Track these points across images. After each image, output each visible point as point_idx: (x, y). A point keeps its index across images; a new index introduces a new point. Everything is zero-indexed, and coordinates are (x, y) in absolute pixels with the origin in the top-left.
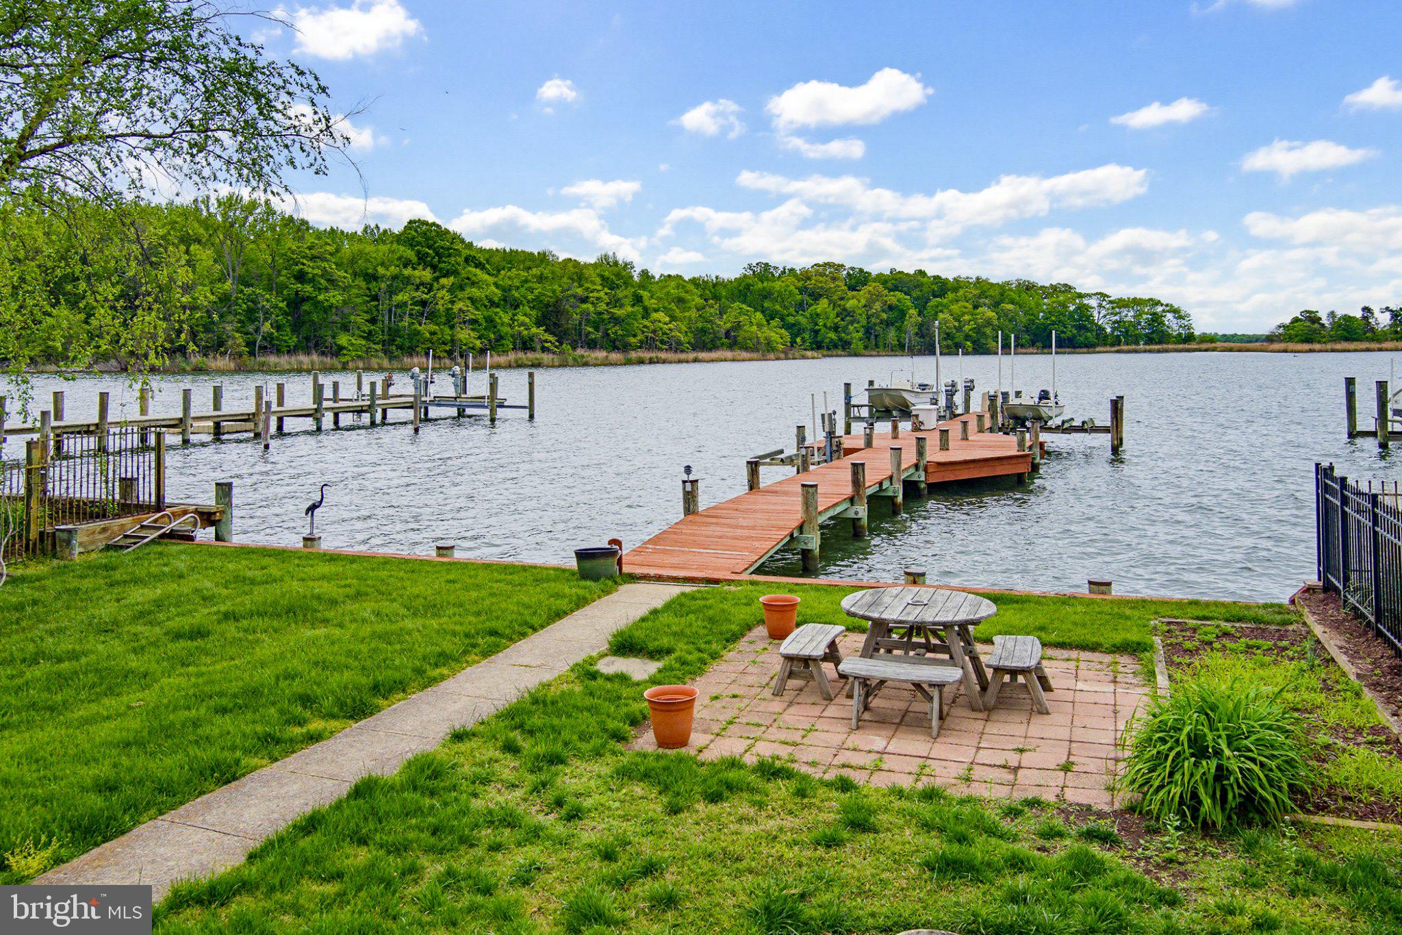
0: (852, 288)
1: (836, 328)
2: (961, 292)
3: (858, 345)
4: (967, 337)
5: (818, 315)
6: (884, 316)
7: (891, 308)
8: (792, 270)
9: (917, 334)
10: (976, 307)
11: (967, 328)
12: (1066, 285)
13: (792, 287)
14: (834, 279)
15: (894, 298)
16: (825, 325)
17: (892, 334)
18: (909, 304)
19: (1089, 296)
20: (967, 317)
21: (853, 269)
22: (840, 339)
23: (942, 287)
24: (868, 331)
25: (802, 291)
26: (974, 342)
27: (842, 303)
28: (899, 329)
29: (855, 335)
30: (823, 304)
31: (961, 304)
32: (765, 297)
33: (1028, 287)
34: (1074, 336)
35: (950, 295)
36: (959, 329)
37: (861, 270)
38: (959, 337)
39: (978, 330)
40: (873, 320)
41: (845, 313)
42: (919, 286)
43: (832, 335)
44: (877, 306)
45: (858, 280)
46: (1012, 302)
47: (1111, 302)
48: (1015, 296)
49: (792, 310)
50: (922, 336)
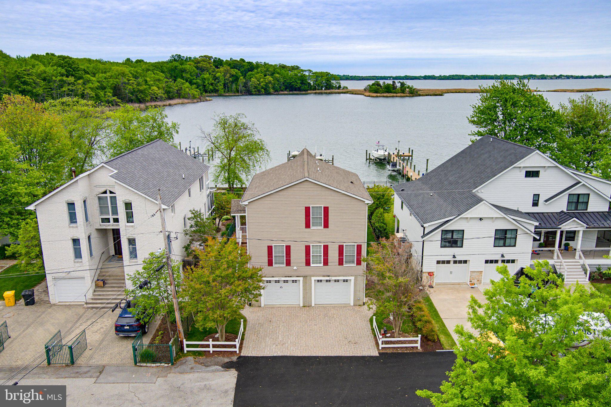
0: (217, 67)
1: (212, 84)
2: (259, 70)
3: (222, 91)
4: (262, 88)
5: (205, 79)
6: (231, 79)
7: (233, 76)
8: (190, 58)
9: (243, 86)
10: (265, 76)
11: (262, 84)
12: (297, 66)
13: (194, 68)
14: (209, 63)
15: (234, 71)
16: (208, 83)
17: (234, 86)
18: (240, 74)
19: (305, 71)
20: (262, 80)
21: (216, 58)
22: (215, 89)
23: (251, 67)
24: (225, 85)
25: (197, 68)
26: (264, 90)
27: (214, 73)
28: (236, 85)
29: (220, 87)
30: (206, 75)
31: (259, 74)
32: (183, 72)
33: (283, 67)
34: (301, 87)
35: (255, 70)
36: (259, 84)
37: (219, 59)
38: (259, 88)
39: (266, 85)
40: (227, 81)
41: (215, 78)
42: (243, 66)
43: (211, 87)
44: (228, 75)
45: (218, 63)
46: (278, 73)
47: (313, 73)
48: (279, 71)
49: (195, 77)
50: (246, 88)
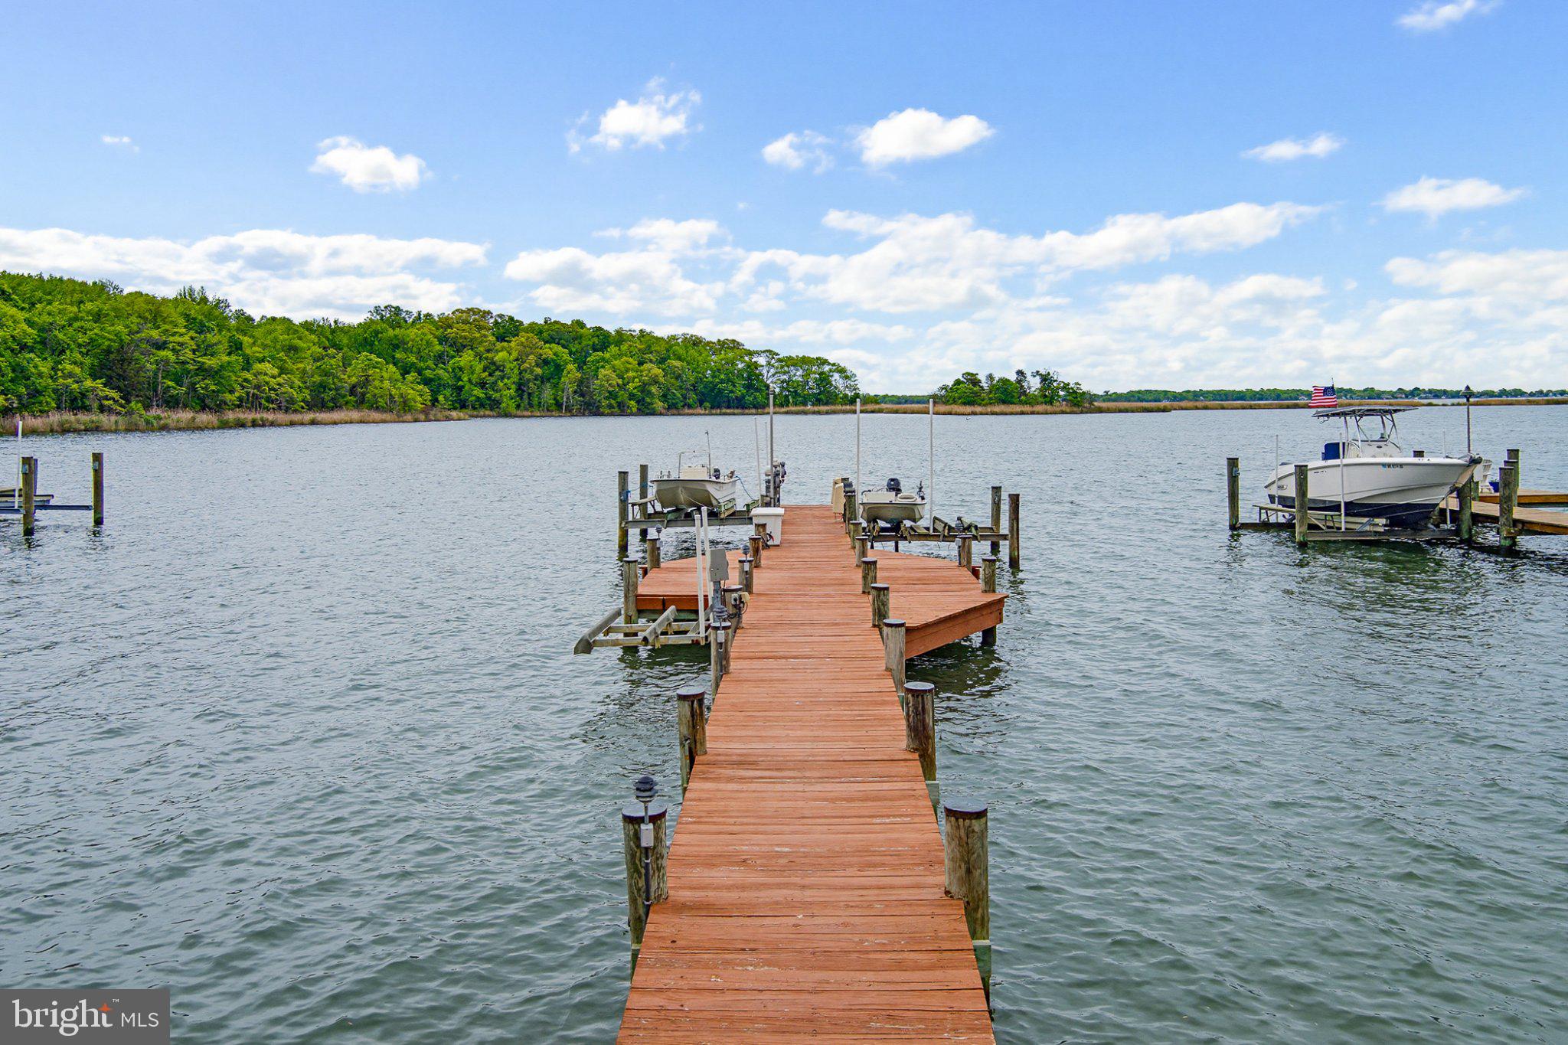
0: (501, 338)
1: (482, 385)
2: (624, 347)
3: (508, 404)
4: (632, 396)
5: (461, 369)
6: (538, 371)
7: (546, 362)
8: (428, 315)
9: (575, 392)
10: (640, 364)
11: (631, 386)
12: (734, 341)
13: (430, 336)
14: (479, 328)
15: (549, 351)
16: (470, 381)
17: (548, 394)
18: (567, 357)
19: (758, 353)
20: (631, 374)
21: (501, 316)
22: (489, 398)
23: (603, 340)
24: (520, 387)
25: (442, 340)
26: (638, 402)
27: (489, 355)
28: (555, 386)
29: (507, 393)
30: (466, 358)
31: (625, 358)
32: (396, 347)
33: (696, 342)
34: (743, 397)
35: (613, 349)
36: (623, 387)
37: (511, 319)
38: (623, 396)
39: (644, 388)
40: (527, 376)
41: (493, 367)
42: (578, 338)
43: (478, 392)
44: (532, 358)
45: (508, 329)
46: (679, 359)
47: (780, 360)
48: (681, 351)
49: (430, 363)
50: (582, 395)
